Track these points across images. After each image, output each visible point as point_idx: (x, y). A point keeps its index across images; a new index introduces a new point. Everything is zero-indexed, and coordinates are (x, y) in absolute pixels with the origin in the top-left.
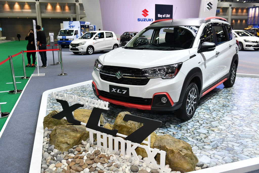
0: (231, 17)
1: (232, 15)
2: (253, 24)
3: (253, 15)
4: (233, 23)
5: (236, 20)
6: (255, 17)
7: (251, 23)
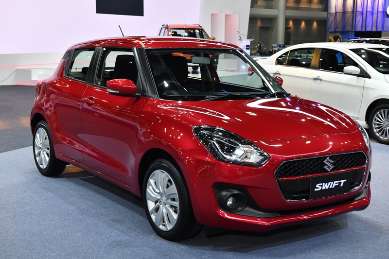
0: (285, 13)
1: (287, 8)
2: (341, 30)
3: (340, 9)
4: (290, 28)
5: (297, 21)
6: (344, 12)
7: (336, 27)
